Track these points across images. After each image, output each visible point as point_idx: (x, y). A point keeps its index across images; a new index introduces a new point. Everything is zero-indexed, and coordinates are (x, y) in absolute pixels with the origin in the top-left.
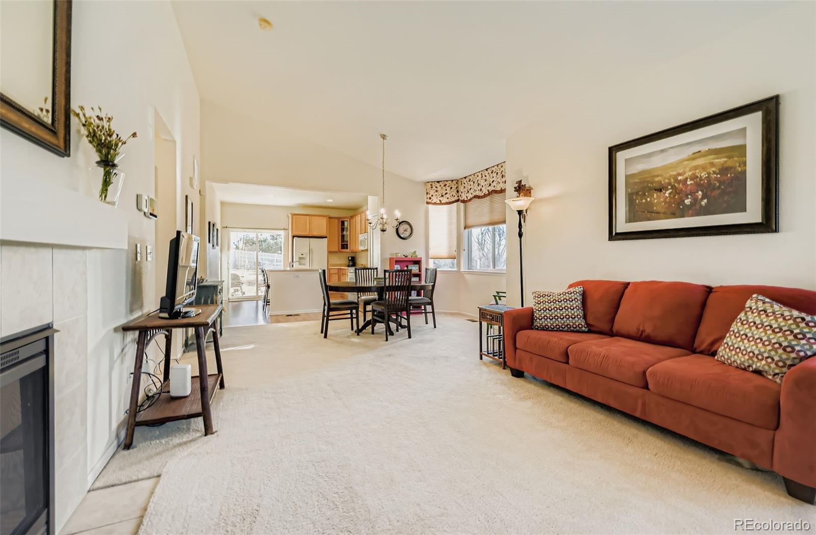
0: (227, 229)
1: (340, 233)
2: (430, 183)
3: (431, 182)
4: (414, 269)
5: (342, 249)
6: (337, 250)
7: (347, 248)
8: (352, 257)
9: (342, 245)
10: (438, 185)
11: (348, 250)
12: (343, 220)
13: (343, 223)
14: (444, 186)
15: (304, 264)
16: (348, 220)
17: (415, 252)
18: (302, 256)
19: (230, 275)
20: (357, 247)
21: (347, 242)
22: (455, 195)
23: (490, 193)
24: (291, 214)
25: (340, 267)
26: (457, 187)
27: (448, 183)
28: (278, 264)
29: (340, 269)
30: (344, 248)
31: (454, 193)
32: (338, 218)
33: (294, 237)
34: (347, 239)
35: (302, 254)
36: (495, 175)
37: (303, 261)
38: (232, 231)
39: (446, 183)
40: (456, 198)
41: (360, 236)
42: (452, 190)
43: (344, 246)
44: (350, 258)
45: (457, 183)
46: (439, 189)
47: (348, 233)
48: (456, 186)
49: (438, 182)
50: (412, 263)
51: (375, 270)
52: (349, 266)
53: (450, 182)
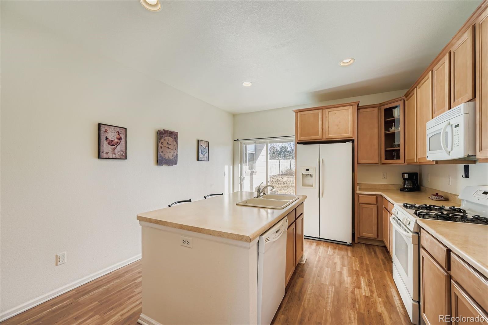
0: (239, 141)
1: (384, 132)
5: (386, 159)
6: (377, 163)
7: (398, 158)
8: (409, 174)
9: (387, 151)
11: (401, 161)
12: (389, 106)
13: (389, 112)
15: (312, 185)
16: (401, 105)
18: (308, 173)
20: (420, 156)
21: (399, 145)
24: (295, 111)
29: (381, 196)
30: (392, 158)
32: (380, 106)
33: (298, 144)
34: (399, 141)
35: (308, 170)
37: (309, 181)
43: (392, 154)
44: (406, 176)
47: (401, 129)
52: (404, 190)
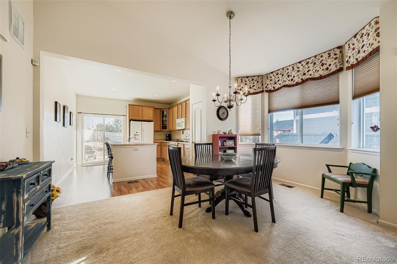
1: (162, 119)
2: (240, 78)
3: (242, 77)
4: (230, 143)
5: (162, 129)
6: (159, 130)
7: (166, 129)
8: (169, 135)
9: (162, 126)
10: (247, 79)
12: (163, 110)
13: (163, 112)
14: (252, 80)
15: (138, 139)
16: (167, 110)
17: (231, 130)
18: (136, 134)
19: (84, 147)
21: (166, 125)
22: (261, 87)
23: (303, 81)
24: (128, 104)
25: (161, 141)
26: (262, 82)
27: (255, 78)
28: (118, 138)
29: (162, 142)
30: (164, 129)
31: (260, 86)
32: (160, 109)
33: (130, 120)
34: (166, 122)
35: (136, 132)
36: (311, 65)
37: (137, 137)
38: (85, 116)
39: (253, 78)
40: (261, 89)
41: (177, 120)
42: (258, 83)
43: (164, 127)
44: (167, 135)
45: (262, 78)
46: (248, 82)
47: (167, 119)
48: (261, 80)
49: (247, 77)
50: (228, 139)
51: (211, 146)
52: (166, 140)
53: (257, 77)
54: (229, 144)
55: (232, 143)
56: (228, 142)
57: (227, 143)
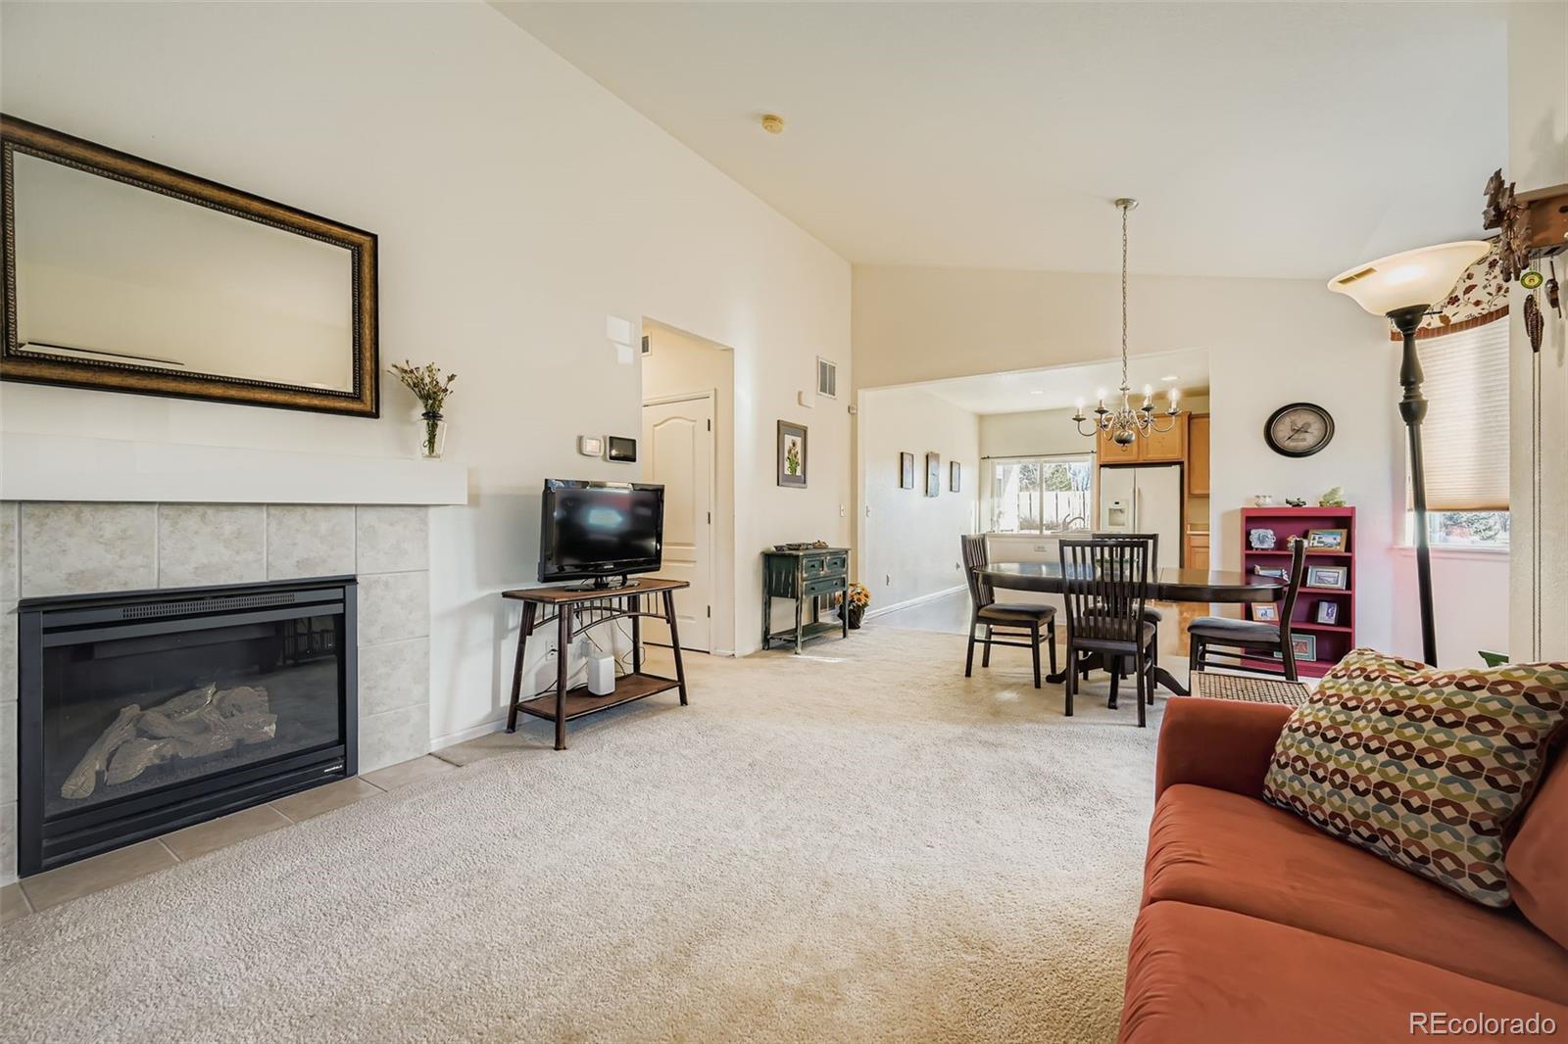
0: (990, 461)
4: (1329, 541)
17: (1335, 489)
18: (1118, 507)
33: (1101, 467)
35: (1117, 503)
37: (1121, 518)
38: (998, 463)
50: (1319, 524)
54: (1322, 542)
55: (1335, 539)
56: (1317, 537)
57: (1314, 539)
